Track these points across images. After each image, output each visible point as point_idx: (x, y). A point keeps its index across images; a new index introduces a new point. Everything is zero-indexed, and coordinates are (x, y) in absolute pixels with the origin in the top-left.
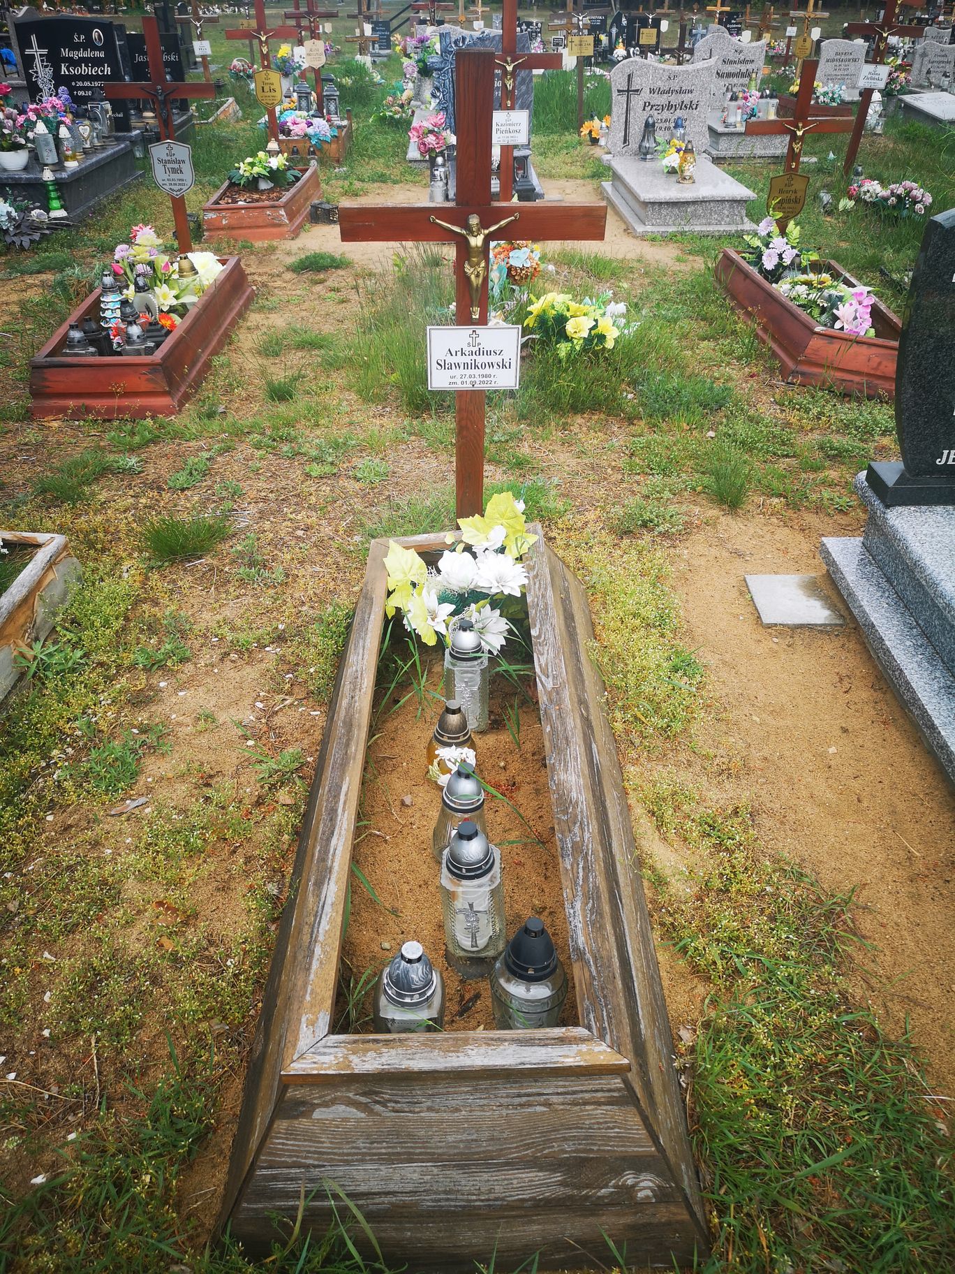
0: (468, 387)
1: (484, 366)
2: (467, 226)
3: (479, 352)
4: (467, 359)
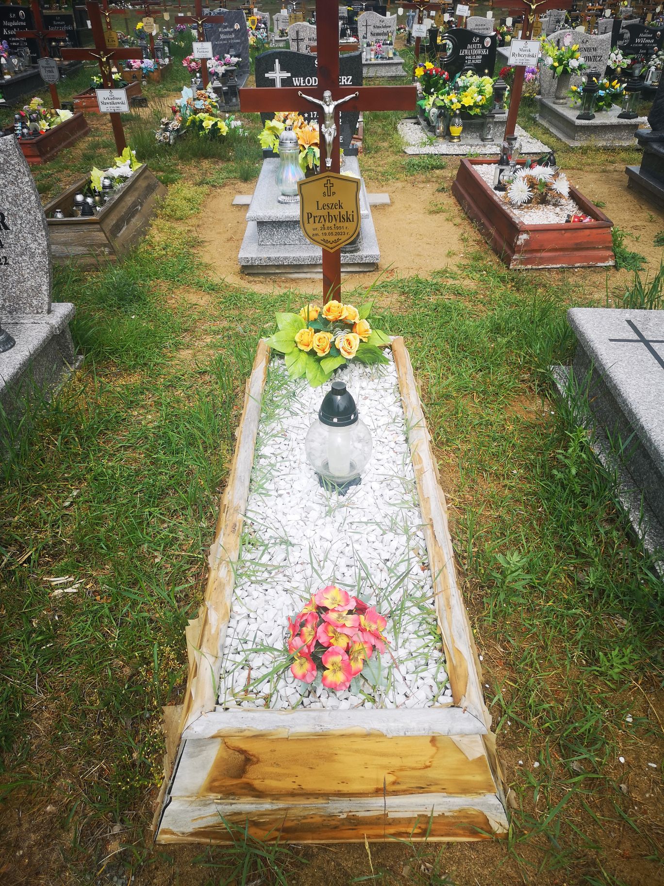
0: (113, 111)
1: (116, 103)
2: (100, 55)
3: (114, 98)
4: (110, 101)
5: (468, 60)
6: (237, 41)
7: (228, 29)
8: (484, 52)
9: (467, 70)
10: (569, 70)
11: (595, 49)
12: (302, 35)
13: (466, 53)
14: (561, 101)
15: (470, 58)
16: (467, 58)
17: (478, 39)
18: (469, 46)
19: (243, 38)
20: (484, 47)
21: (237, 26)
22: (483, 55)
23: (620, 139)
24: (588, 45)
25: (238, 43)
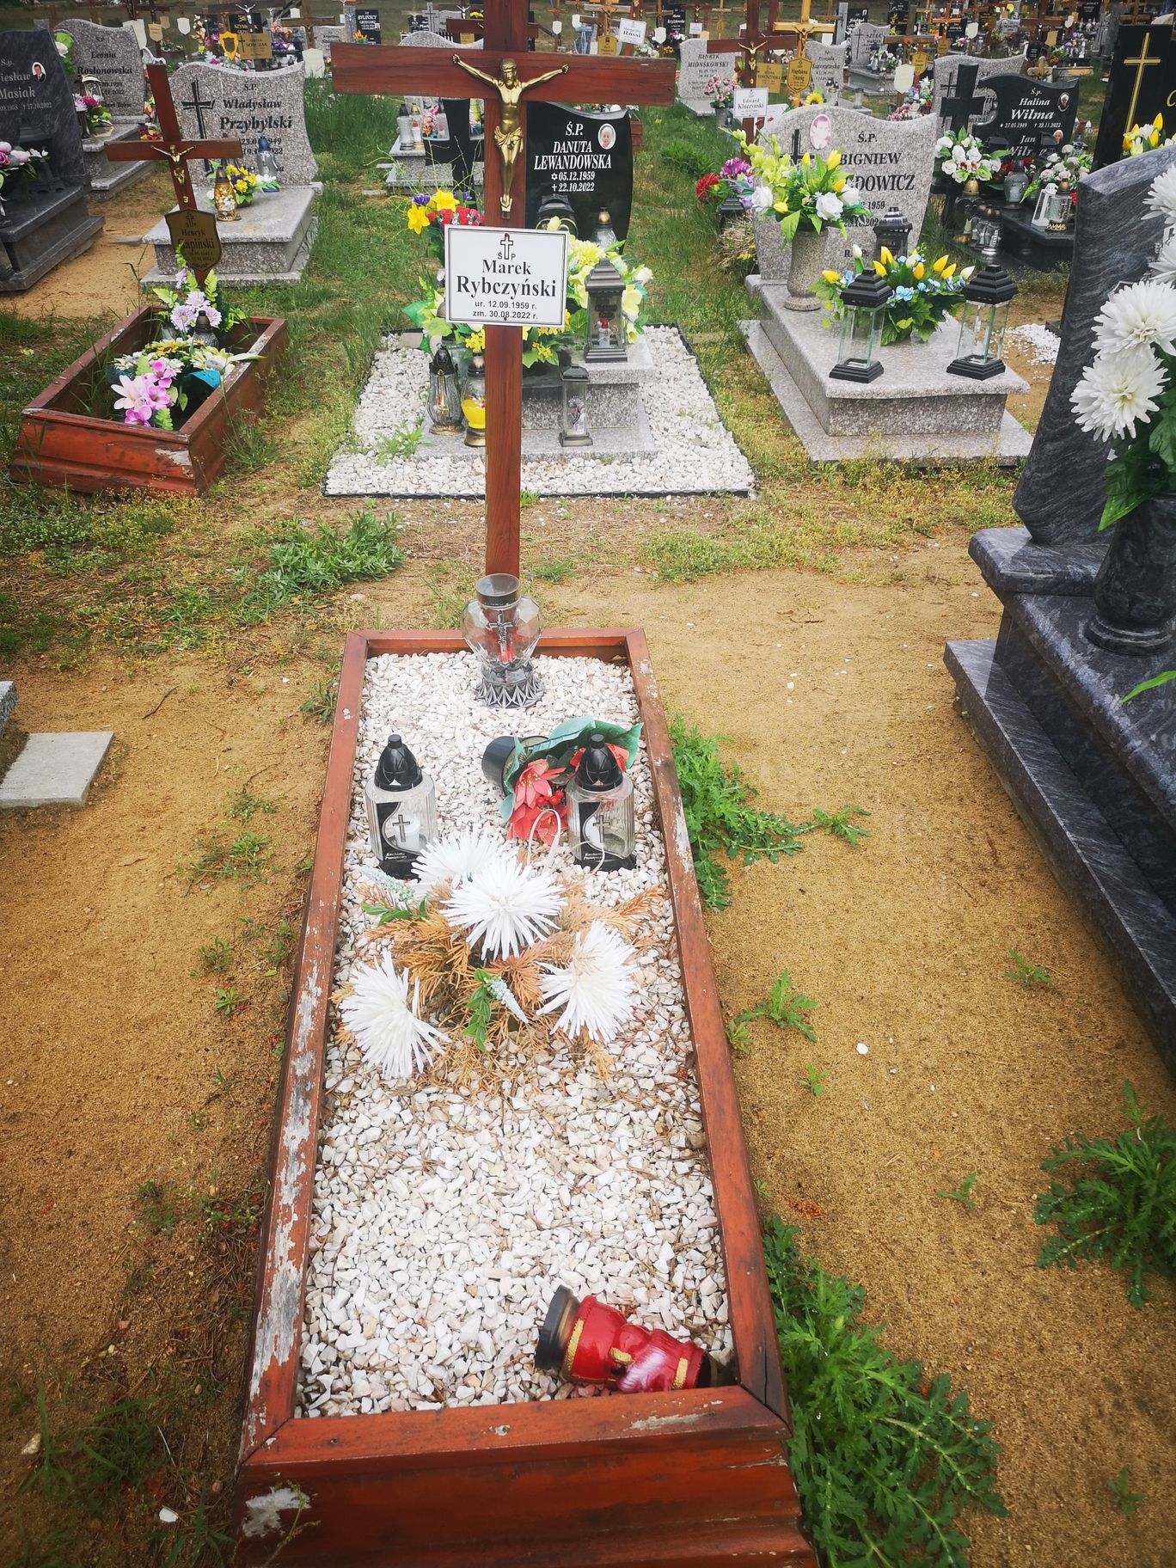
5: (558, 182)
6: (45, 105)
7: (14, 77)
8: (600, 163)
9: (551, 213)
10: (818, 225)
11: (894, 158)
12: (206, 93)
13: (552, 163)
14: (805, 302)
15: (562, 177)
16: (554, 177)
17: (580, 127)
18: (558, 147)
19: (59, 99)
20: (598, 149)
21: (38, 69)
22: (598, 172)
23: (956, 432)
24: (875, 147)
25: (46, 110)
